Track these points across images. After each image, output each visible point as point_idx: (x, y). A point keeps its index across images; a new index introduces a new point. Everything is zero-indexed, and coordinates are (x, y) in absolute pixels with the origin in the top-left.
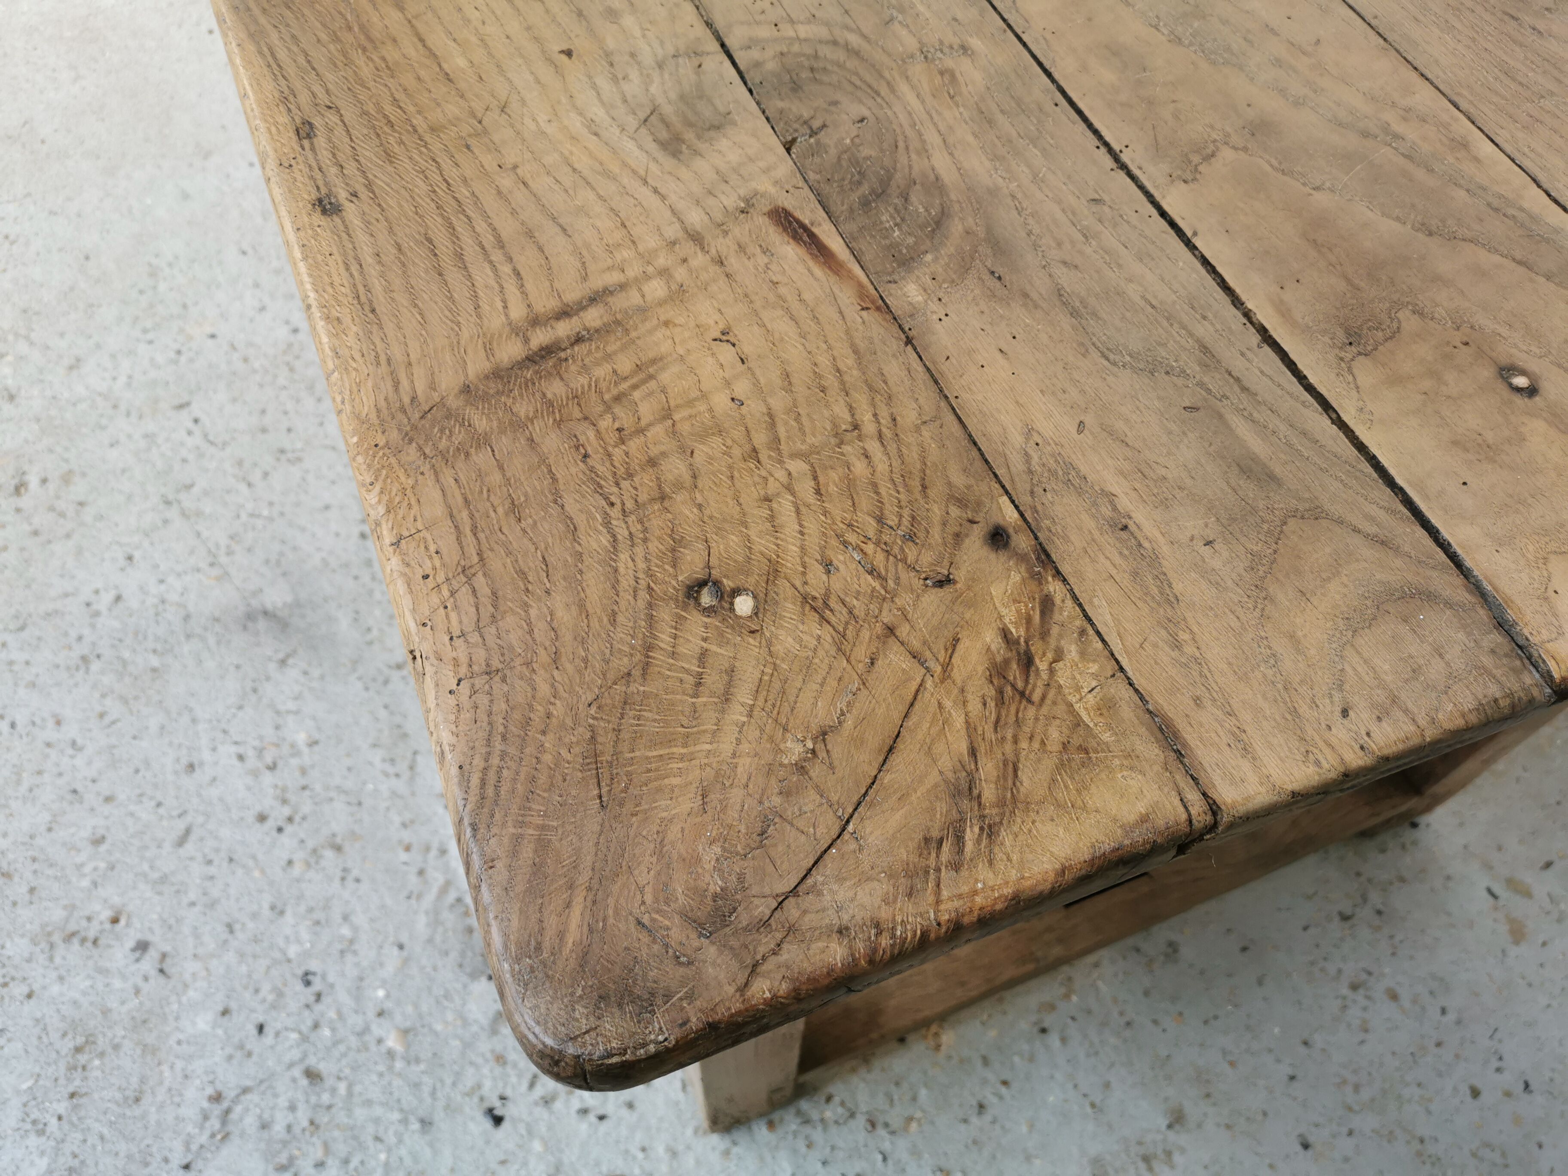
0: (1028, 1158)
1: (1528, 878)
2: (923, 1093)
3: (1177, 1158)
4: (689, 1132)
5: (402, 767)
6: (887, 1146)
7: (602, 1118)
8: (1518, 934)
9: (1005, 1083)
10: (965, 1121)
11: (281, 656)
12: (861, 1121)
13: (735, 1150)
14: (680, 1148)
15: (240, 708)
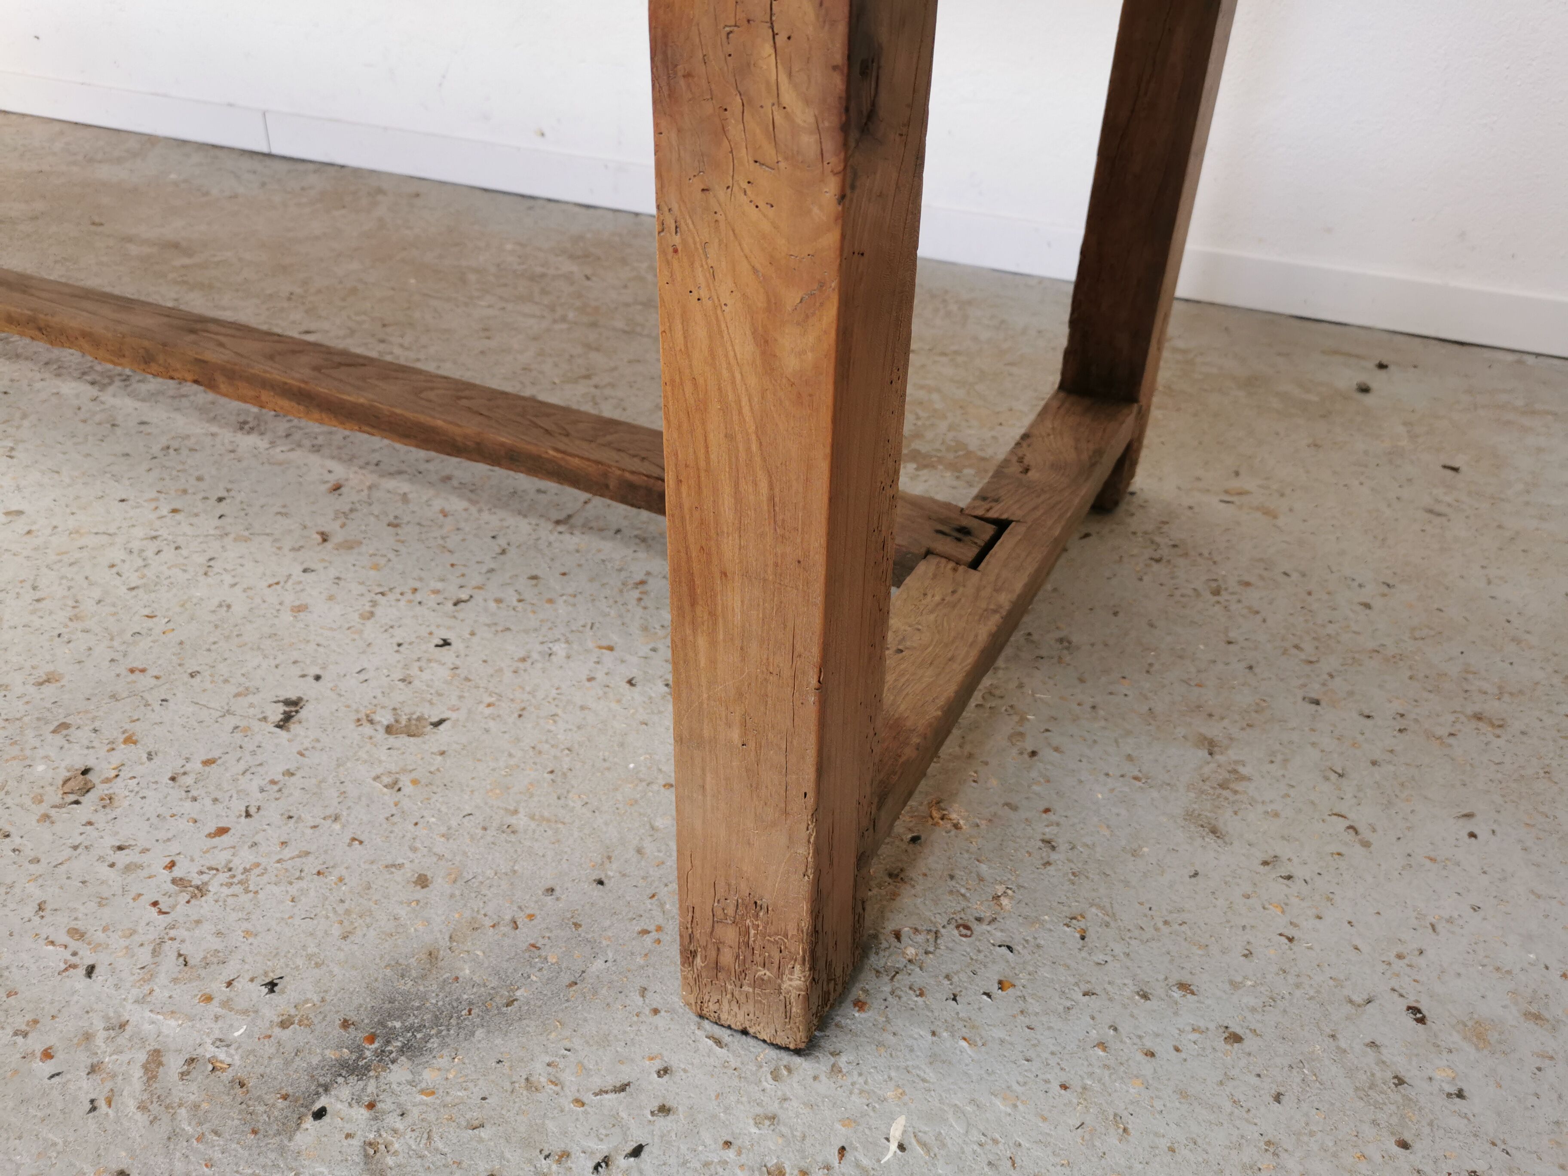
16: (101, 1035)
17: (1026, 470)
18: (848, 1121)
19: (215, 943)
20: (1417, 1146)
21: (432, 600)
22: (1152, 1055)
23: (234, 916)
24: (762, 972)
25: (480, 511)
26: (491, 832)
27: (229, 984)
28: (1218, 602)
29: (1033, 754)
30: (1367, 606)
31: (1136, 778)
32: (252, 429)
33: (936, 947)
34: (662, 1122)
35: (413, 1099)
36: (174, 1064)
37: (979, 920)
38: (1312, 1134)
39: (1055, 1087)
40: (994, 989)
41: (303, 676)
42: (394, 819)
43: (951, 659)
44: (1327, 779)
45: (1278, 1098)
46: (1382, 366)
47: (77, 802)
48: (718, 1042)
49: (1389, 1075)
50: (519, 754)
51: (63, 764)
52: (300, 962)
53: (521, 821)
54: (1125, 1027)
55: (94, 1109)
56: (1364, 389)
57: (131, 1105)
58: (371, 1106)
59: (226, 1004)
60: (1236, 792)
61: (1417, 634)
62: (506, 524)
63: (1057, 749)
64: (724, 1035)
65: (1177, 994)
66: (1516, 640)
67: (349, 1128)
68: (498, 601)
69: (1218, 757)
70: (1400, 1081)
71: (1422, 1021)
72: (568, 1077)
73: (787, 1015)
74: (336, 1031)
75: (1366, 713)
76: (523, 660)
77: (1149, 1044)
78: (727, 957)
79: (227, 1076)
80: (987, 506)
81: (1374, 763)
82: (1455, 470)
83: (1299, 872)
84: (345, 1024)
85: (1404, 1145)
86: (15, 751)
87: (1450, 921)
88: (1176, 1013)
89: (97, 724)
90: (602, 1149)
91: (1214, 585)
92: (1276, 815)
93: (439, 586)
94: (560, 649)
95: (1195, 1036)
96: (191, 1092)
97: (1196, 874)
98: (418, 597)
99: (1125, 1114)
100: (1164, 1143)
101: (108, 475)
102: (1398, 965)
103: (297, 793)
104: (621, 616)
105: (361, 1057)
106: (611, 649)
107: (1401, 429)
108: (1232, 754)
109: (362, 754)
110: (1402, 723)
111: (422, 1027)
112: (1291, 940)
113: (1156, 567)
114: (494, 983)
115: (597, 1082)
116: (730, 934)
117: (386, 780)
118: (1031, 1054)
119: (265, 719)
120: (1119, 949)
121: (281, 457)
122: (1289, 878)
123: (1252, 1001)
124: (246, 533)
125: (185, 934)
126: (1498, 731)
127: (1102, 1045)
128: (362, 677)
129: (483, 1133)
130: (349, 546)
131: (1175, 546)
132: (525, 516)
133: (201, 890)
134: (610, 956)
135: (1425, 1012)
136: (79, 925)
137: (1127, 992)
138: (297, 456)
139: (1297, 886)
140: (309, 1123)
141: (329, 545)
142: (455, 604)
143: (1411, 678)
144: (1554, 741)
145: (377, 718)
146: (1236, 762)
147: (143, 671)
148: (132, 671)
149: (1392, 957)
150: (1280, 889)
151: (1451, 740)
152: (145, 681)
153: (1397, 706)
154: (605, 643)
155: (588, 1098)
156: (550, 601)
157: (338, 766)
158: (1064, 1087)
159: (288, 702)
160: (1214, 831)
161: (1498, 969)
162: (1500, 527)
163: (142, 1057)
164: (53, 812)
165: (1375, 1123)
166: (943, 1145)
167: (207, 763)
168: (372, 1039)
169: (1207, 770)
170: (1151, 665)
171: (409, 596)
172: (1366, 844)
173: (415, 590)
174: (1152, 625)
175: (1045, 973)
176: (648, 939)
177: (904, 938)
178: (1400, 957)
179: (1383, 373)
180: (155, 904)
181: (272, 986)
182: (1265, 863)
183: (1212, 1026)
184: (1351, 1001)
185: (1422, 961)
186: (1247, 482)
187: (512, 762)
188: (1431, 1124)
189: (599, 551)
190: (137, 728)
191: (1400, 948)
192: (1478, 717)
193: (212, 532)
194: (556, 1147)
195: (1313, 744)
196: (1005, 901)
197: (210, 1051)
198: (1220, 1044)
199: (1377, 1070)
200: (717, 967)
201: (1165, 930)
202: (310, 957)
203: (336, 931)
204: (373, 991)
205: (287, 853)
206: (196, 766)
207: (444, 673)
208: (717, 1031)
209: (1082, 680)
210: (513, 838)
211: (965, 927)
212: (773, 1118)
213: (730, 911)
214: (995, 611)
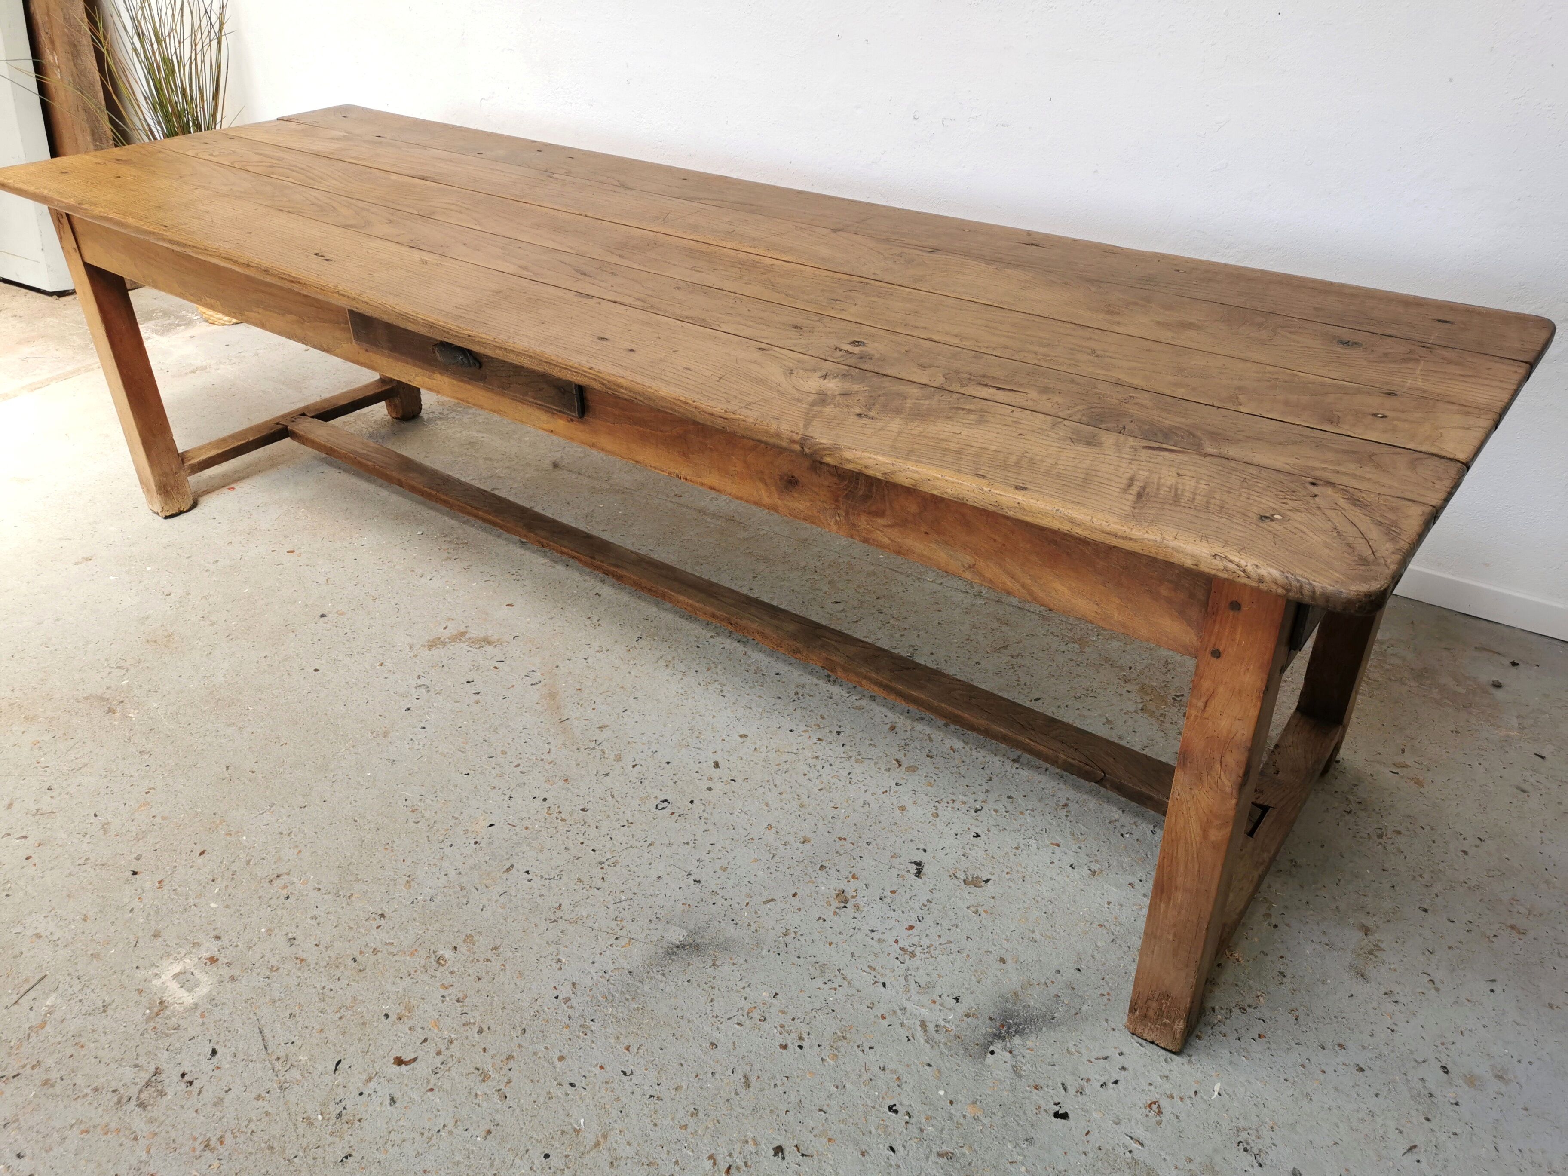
0: (1323, 982)
1: (1401, 759)
2: (1251, 982)
3: (1382, 946)
4: (1164, 1064)
5: (838, 980)
6: (1259, 1015)
7: (1116, 1082)
8: (1419, 783)
9: (1282, 957)
10: (1282, 983)
11: (710, 963)
12: (1237, 1011)
13: (1193, 1058)
14: (1167, 1073)
15: (712, 1000)
16: (899, 1012)
17: (1277, 772)
18: (1197, 1082)
19: (928, 979)
20: (1433, 1121)
21: (964, 808)
22: (1324, 1072)
23: (930, 968)
24: (1165, 1021)
25: (971, 749)
26: (1026, 940)
27: (940, 997)
28: (1381, 844)
29: (1276, 926)
30: (1465, 853)
31: (1328, 945)
32: (834, 681)
33: (1231, 1016)
34: (1123, 1072)
35: (1025, 1052)
36: (931, 1028)
37: (1249, 1006)
38: (1389, 1111)
39: (1282, 1080)
40: (1256, 1037)
41: (918, 849)
42: (982, 929)
43: (1242, 889)
44: (1424, 954)
45: (1377, 1095)
46: (1514, 664)
47: (845, 907)
48: (1141, 1045)
49: (1427, 1092)
50: (1028, 902)
51: (831, 887)
52: (964, 990)
53: (1037, 936)
54: (1314, 1059)
55: (909, 1040)
56: (1497, 686)
57: (923, 1041)
58: (1011, 1052)
59: (941, 1005)
60: (1376, 957)
61: (1491, 873)
62: (987, 759)
63: (1287, 925)
64: (1143, 1042)
65: (1337, 1048)
66: (1547, 882)
67: (1005, 1059)
68: (996, 811)
69: (1369, 937)
70: (1431, 1095)
71: (1447, 1072)
72: (1083, 1051)
73: (1174, 1038)
74: (988, 1021)
75: (1452, 919)
76: (1017, 848)
77: (1323, 1068)
78: (1151, 1013)
79: (952, 1034)
80: (1257, 796)
81: (1450, 948)
82: (1543, 758)
83: (1402, 1000)
84: (991, 1019)
85: (1428, 1119)
86: (807, 878)
87: (1471, 1031)
88: (1336, 1056)
89: (837, 867)
90: (1103, 1080)
91: (1380, 832)
92: (1395, 970)
93: (964, 799)
94: (1032, 842)
95: (1344, 1067)
96: (941, 1038)
97: (1352, 996)
98: (956, 805)
99: (1311, 1094)
100: (1326, 1106)
101: (776, 712)
102: (1441, 1048)
103: (936, 911)
104: (1059, 825)
105: (1000, 1033)
106: (1058, 845)
107: (1515, 722)
108: (1377, 936)
109: (957, 894)
110: (1470, 927)
111: (1020, 1024)
112: (1393, 1031)
113: (1347, 817)
114: (1044, 1009)
115: (1095, 1054)
116: (1154, 1005)
117: (973, 909)
118: (1272, 1066)
119: (909, 871)
120: (1313, 1026)
121: (857, 703)
122: (1396, 1002)
123: (1370, 1055)
124: (860, 757)
125: (915, 973)
126: (1522, 936)
127: (1303, 1066)
128: (945, 852)
129: (1055, 1067)
130: (912, 769)
131: (1359, 803)
132: (996, 755)
133: (913, 955)
134: (1090, 1003)
135: (1449, 1068)
136: (871, 964)
137: (1315, 1045)
138: (864, 702)
139: (1400, 1006)
140: (989, 1055)
141: (903, 768)
142: (976, 812)
143: (1481, 901)
144: (1551, 944)
145: (958, 876)
146: (1379, 941)
147: (845, 839)
148: (840, 839)
149: (1438, 1043)
150: (1391, 1007)
151: (1494, 939)
152: (848, 846)
153: (1469, 917)
154: (1054, 842)
155: (1093, 1060)
156: (1022, 813)
157: (949, 899)
158: (1286, 1080)
159: (916, 863)
160: (1362, 976)
161: (1488, 1055)
162: (1560, 803)
163: (918, 1023)
164: (837, 910)
165: (1417, 1110)
166: (1236, 1095)
167: (893, 892)
168: (1003, 1026)
169: (1363, 943)
170: (1339, 880)
171: (951, 804)
172: (1437, 990)
173: (953, 801)
174: (1343, 857)
175: (1279, 1032)
176: (1105, 998)
177: (1216, 1011)
178: (1443, 1044)
179: (1514, 670)
180: (897, 958)
181: (957, 999)
182: (1386, 994)
183: (1352, 1063)
184: (1416, 1061)
185: (1453, 1047)
186: (1408, 759)
187: (1026, 905)
188: (1441, 1114)
189: (1040, 782)
190: (854, 870)
191: (1444, 1040)
192: (1513, 927)
193: (843, 755)
194: (1085, 1076)
195: (1420, 934)
196: (1261, 999)
197: (943, 1023)
198: (1354, 1071)
199: (1422, 1090)
200: (1146, 1016)
201: (1335, 1020)
202: (967, 989)
203: (974, 979)
204: (997, 1007)
205: (942, 941)
206: (887, 893)
207: (981, 853)
208: (1140, 1040)
209: (1302, 887)
210: (1036, 944)
211: (1243, 1009)
212: (1167, 1077)
213: (1156, 996)
214: (1262, 864)
